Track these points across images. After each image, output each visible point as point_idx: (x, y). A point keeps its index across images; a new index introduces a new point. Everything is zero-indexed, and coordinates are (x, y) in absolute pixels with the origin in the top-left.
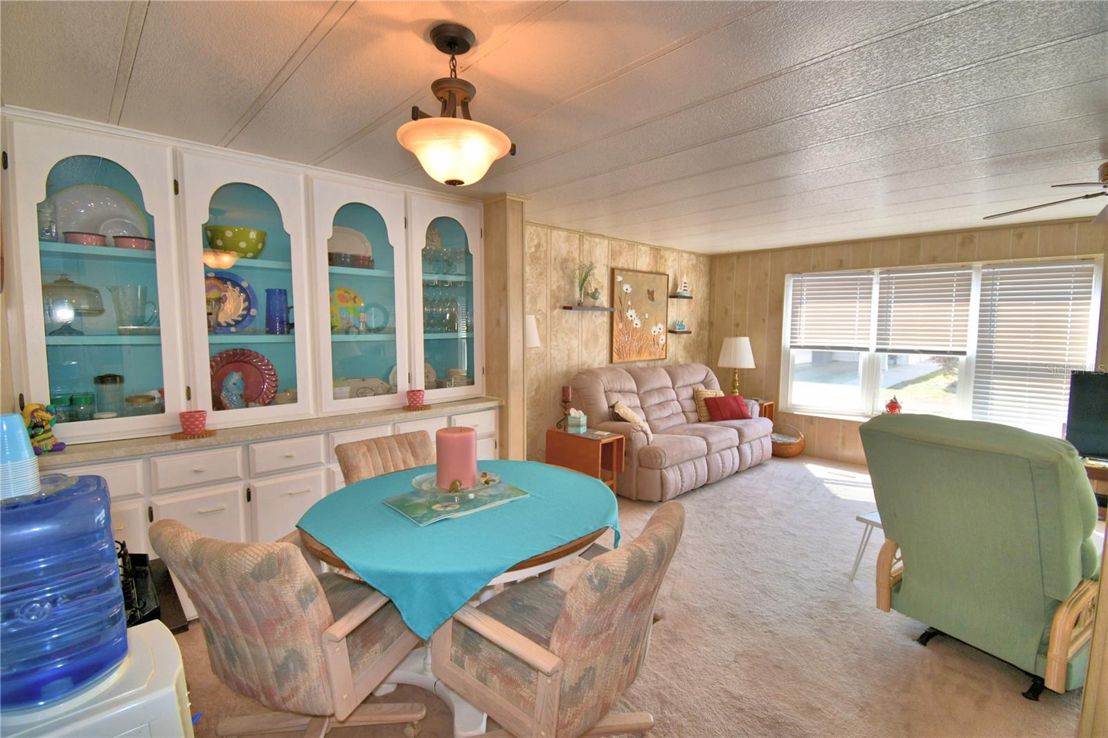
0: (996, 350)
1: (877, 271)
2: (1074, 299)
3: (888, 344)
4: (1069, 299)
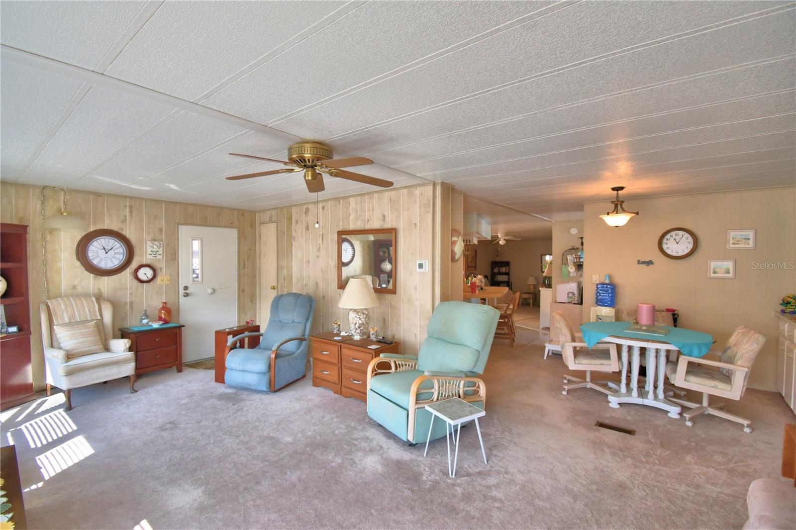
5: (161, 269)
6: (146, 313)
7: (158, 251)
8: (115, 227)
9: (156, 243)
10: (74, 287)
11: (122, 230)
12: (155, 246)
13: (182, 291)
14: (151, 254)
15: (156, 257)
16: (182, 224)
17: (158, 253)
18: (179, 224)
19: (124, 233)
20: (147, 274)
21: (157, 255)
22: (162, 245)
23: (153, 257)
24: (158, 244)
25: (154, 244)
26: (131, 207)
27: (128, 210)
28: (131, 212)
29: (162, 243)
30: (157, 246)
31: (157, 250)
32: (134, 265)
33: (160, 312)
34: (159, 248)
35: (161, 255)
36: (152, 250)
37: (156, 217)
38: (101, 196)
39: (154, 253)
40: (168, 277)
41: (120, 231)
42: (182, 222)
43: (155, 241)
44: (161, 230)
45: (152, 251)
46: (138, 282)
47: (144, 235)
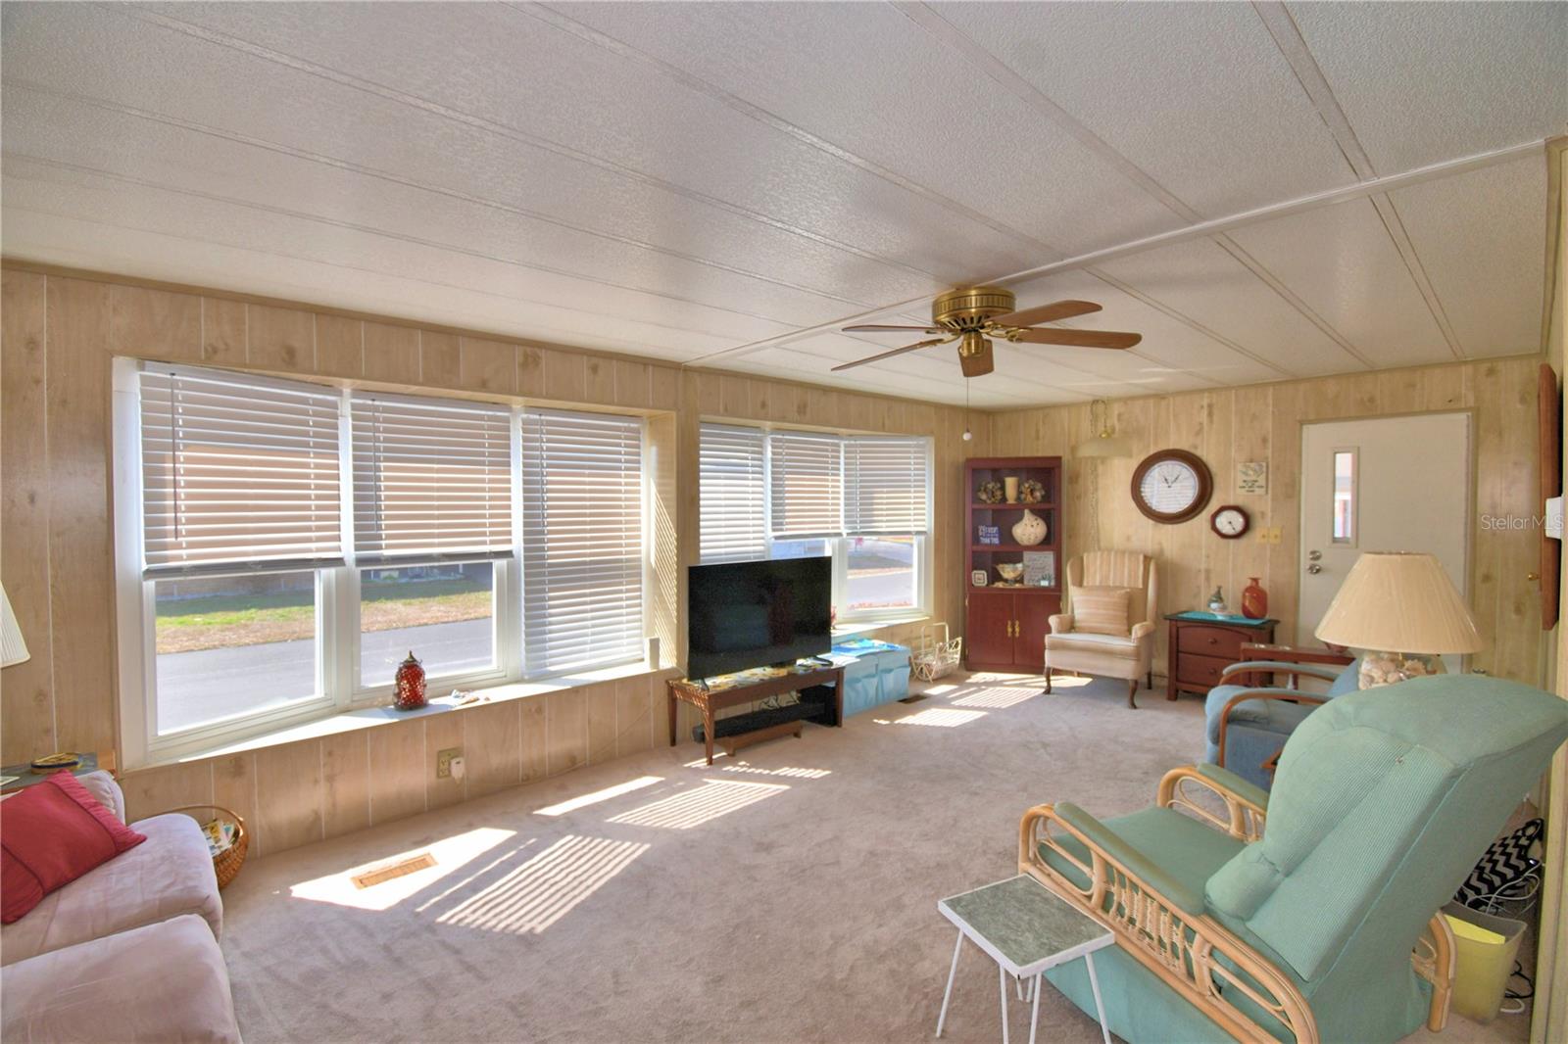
0: (549, 545)
1: (347, 385)
2: (627, 469)
3: (379, 547)
4: (620, 469)
5: (1263, 514)
6: (1219, 592)
7: (1256, 481)
8: (1183, 445)
9: (1252, 465)
10: (1128, 538)
11: (1196, 447)
12: (1251, 473)
13: (1305, 561)
14: (1244, 487)
15: (1252, 491)
16: (1311, 422)
17: (1257, 484)
18: (1302, 423)
19: (1198, 453)
20: (1233, 523)
21: (1257, 489)
22: (1264, 469)
23: (1248, 491)
24: (1257, 468)
25: (1249, 466)
26: (1210, 406)
27: (1205, 412)
28: (1210, 414)
29: (1264, 464)
30: (1255, 471)
31: (1254, 478)
32: (1213, 505)
33: (1244, 596)
34: (1259, 476)
35: (1262, 487)
36: (1245, 478)
37: (1254, 417)
38: (1164, 398)
39: (1250, 484)
40: (1277, 532)
41: (1193, 451)
42: (1312, 417)
43: (1251, 461)
44: (1265, 440)
45: (1245, 481)
46: (1219, 538)
47: (1233, 450)
